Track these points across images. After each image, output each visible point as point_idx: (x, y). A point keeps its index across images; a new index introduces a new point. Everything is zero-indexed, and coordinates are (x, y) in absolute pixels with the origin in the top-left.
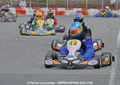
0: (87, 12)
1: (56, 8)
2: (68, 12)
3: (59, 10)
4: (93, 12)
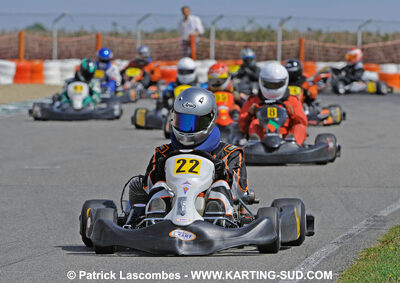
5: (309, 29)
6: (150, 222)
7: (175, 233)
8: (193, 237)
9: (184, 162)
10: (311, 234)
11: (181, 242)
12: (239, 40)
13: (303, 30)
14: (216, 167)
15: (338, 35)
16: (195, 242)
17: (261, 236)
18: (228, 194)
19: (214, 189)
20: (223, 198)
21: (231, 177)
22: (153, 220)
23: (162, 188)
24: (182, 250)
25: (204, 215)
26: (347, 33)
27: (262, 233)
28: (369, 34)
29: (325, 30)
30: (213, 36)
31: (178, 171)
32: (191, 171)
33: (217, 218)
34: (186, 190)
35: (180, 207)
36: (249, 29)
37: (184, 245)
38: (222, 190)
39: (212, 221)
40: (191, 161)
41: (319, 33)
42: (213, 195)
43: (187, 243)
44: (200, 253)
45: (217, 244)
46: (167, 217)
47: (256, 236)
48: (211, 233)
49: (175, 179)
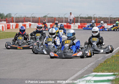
5: (99, 17)
12: (85, 19)
13: (98, 17)
15: (105, 18)
26: (107, 18)
28: (111, 18)
29: (102, 17)
30: (79, 18)
36: (87, 17)
41: (101, 18)
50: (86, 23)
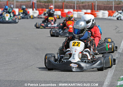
0: (96, 14)
1: (62, 9)
2: (76, 13)
3: (66, 11)
4: (102, 14)
6: (64, 61)
7: (72, 65)
8: (77, 66)
9: (75, 42)
10: (115, 64)
11: (73, 67)
14: (85, 45)
16: (78, 67)
17: (98, 66)
18: (89, 53)
19: (85, 51)
20: (88, 54)
21: (90, 47)
22: (65, 60)
23: (69, 51)
24: (74, 70)
25: (81, 59)
27: (98, 65)
31: (73, 45)
32: (77, 45)
33: (85, 60)
34: (75, 51)
35: (73, 57)
37: (74, 68)
38: (87, 51)
39: (83, 61)
40: (77, 43)
42: (85, 53)
43: (75, 68)
44: (79, 71)
45: (85, 68)
46: (70, 60)
47: (97, 66)
48: (83, 65)
49: (72, 48)
50: (44, 9)
